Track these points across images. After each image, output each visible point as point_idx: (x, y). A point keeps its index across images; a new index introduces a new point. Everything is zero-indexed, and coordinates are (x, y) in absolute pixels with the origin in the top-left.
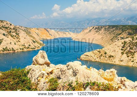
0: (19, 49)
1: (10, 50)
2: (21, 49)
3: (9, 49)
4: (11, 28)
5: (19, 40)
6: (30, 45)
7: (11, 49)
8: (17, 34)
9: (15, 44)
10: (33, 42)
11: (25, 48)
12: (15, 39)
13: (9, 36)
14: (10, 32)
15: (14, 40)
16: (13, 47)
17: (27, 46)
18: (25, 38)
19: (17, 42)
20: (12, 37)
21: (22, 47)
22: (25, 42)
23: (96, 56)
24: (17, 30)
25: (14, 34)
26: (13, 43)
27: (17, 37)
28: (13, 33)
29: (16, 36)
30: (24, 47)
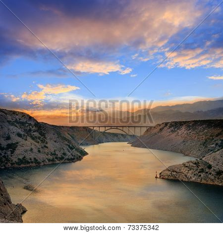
0: (46, 160)
1: (32, 162)
2: (49, 160)
3: (30, 161)
4: (30, 124)
5: (47, 145)
6: (64, 154)
7: (33, 160)
8: (43, 135)
9: (39, 151)
10: (69, 149)
11: (56, 158)
12: (38, 142)
13: (28, 138)
14: (30, 130)
15: (36, 144)
16: (35, 157)
17: (59, 156)
18: (55, 142)
19: (42, 148)
20: (33, 139)
21: (51, 157)
22: (55, 148)
24: (41, 127)
25: (36, 134)
26: (35, 150)
27: (41, 139)
29: (39, 138)
30: (54, 157)
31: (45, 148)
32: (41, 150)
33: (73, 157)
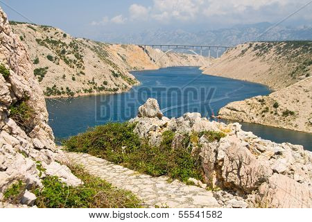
0: (82, 91)
1: (63, 93)
2: (85, 91)
3: (61, 91)
4: (64, 44)
5: (83, 71)
6: (105, 83)
7: (65, 90)
8: (79, 57)
9: (74, 79)
10: (112, 77)
11: (95, 88)
12: (73, 67)
13: (61, 62)
14: (64, 52)
15: (71, 69)
16: (68, 86)
17: (99, 85)
18: (95, 67)
19: (78, 74)
20: (67, 63)
21: (88, 87)
22: (94, 75)
23: (253, 111)
24: (77, 47)
25: (72, 57)
26: (69, 77)
27: (77, 63)
28: (69, 56)
29: (75, 62)
30: (92, 86)
31: (81, 75)
32: (76, 77)
33: (116, 87)
